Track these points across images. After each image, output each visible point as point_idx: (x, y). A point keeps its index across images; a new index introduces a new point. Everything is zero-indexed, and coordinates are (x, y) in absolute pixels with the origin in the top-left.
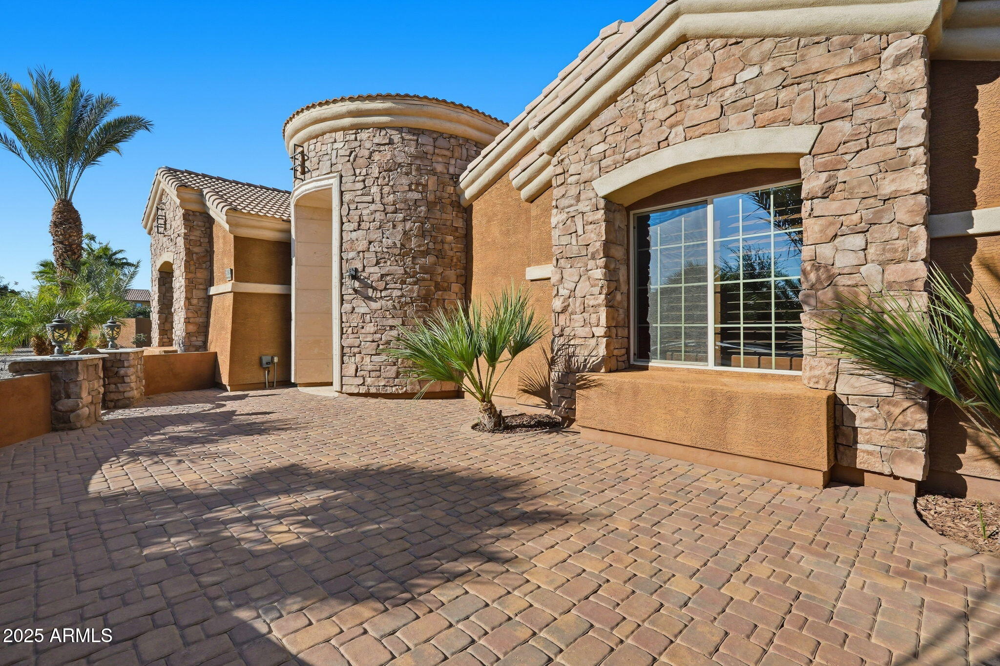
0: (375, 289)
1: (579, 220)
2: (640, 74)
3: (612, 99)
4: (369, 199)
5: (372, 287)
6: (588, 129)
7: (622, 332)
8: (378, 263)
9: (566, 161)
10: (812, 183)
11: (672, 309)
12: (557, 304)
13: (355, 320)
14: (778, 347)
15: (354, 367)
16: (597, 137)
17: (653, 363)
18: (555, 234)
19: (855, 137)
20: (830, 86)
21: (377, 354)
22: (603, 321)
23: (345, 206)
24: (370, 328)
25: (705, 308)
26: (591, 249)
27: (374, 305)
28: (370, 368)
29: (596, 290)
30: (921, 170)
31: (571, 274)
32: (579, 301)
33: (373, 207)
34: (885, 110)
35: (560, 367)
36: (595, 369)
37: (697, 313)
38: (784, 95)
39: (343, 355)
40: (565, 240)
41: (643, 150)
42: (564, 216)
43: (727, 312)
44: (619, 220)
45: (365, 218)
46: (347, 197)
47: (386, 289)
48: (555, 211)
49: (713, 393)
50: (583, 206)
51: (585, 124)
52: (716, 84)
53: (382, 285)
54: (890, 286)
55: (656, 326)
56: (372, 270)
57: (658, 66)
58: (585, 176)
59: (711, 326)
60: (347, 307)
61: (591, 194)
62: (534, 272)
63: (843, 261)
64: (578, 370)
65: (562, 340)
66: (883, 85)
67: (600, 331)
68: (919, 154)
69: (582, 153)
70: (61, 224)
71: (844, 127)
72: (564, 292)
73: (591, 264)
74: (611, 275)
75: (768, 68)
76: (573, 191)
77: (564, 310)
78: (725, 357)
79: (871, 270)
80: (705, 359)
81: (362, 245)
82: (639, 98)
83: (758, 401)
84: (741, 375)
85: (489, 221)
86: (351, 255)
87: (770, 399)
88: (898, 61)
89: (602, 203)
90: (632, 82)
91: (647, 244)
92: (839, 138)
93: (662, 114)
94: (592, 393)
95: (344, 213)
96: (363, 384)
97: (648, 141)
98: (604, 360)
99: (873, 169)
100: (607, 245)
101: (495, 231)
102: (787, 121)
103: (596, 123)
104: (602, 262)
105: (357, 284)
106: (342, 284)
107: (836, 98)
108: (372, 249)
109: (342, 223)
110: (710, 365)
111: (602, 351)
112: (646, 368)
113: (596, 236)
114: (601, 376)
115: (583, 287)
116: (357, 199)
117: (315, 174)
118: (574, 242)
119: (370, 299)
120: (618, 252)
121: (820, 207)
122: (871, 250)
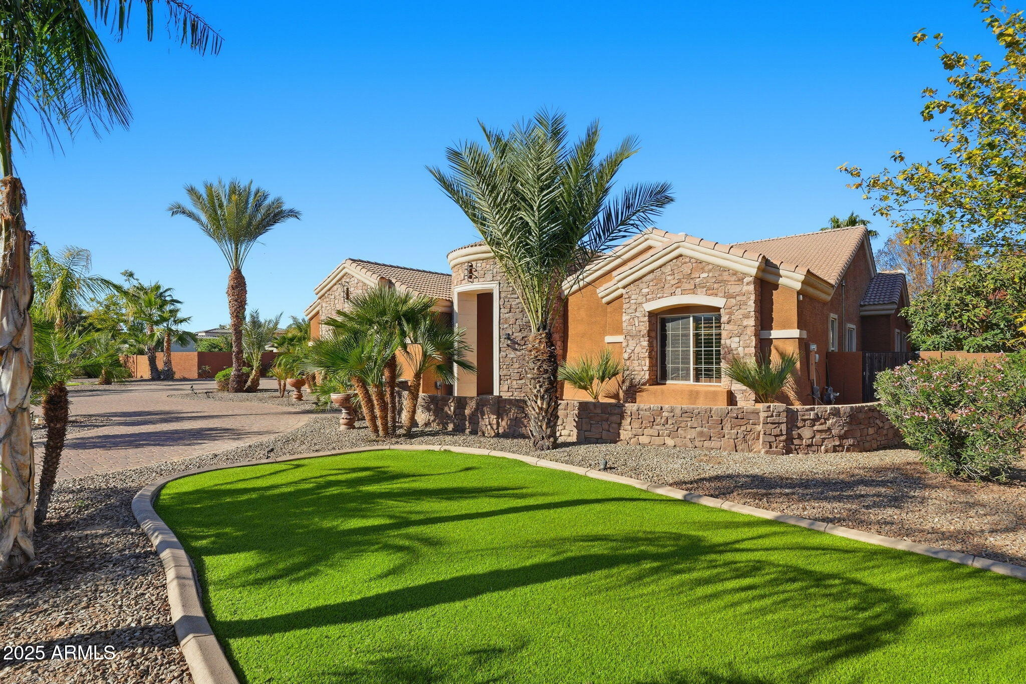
0: (519, 344)
1: (636, 319)
2: (664, 264)
3: (652, 271)
4: (516, 296)
5: (517, 343)
6: (641, 281)
7: (655, 369)
8: (520, 331)
9: (630, 293)
10: (724, 319)
11: (676, 359)
12: (626, 356)
13: (508, 361)
14: (705, 374)
15: (507, 387)
16: (644, 285)
17: (668, 382)
18: (624, 325)
19: (736, 305)
20: (729, 286)
21: (520, 379)
22: (647, 364)
23: (502, 300)
24: (516, 365)
25: (689, 359)
26: (642, 333)
27: (518, 353)
28: (516, 387)
29: (644, 351)
30: (753, 319)
31: (632, 343)
32: (636, 355)
33: (517, 301)
34: (744, 298)
35: (627, 383)
36: (644, 384)
37: (686, 361)
38: (716, 286)
39: (500, 380)
40: (629, 328)
41: (665, 295)
42: (628, 317)
43: (697, 361)
44: (653, 319)
45: (513, 306)
46: (503, 295)
47: (524, 345)
48: (624, 314)
49: (691, 391)
50: (637, 314)
51: (640, 278)
52: (693, 276)
53: (523, 342)
54: (746, 355)
55: (669, 366)
56: (517, 334)
57: (671, 263)
58: (638, 301)
59: (692, 366)
60: (503, 354)
61: (642, 310)
62: (609, 339)
63: (734, 346)
64: (636, 385)
65: (628, 372)
66: (744, 290)
67: (646, 368)
68: (753, 314)
69: (638, 291)
70: (237, 287)
71: (733, 301)
72: (629, 351)
73: (642, 339)
74: (651, 345)
75: (711, 275)
76: (634, 307)
77: (629, 358)
78: (697, 379)
79: (740, 349)
80: (690, 380)
81: (512, 321)
82: (663, 273)
83: (707, 393)
84: (703, 386)
85: (579, 309)
86: (505, 326)
87: (710, 392)
88: (748, 284)
89: (647, 314)
90: (661, 267)
91: (665, 331)
92: (732, 304)
93: (673, 282)
94: (644, 394)
95: (501, 303)
96: (512, 396)
97: (667, 291)
98: (648, 381)
99: (741, 317)
100: (649, 331)
101: (583, 313)
102: (716, 295)
103: (644, 279)
104: (647, 339)
105: (509, 342)
106: (500, 342)
107: (731, 291)
108: (517, 323)
109: (500, 309)
110: (691, 382)
111: (647, 377)
112: (665, 384)
113: (644, 327)
114: (647, 387)
115: (638, 349)
116: (509, 296)
117: (481, 280)
118: (634, 329)
119: (516, 350)
120: (653, 334)
121: (727, 327)
122: (741, 342)
